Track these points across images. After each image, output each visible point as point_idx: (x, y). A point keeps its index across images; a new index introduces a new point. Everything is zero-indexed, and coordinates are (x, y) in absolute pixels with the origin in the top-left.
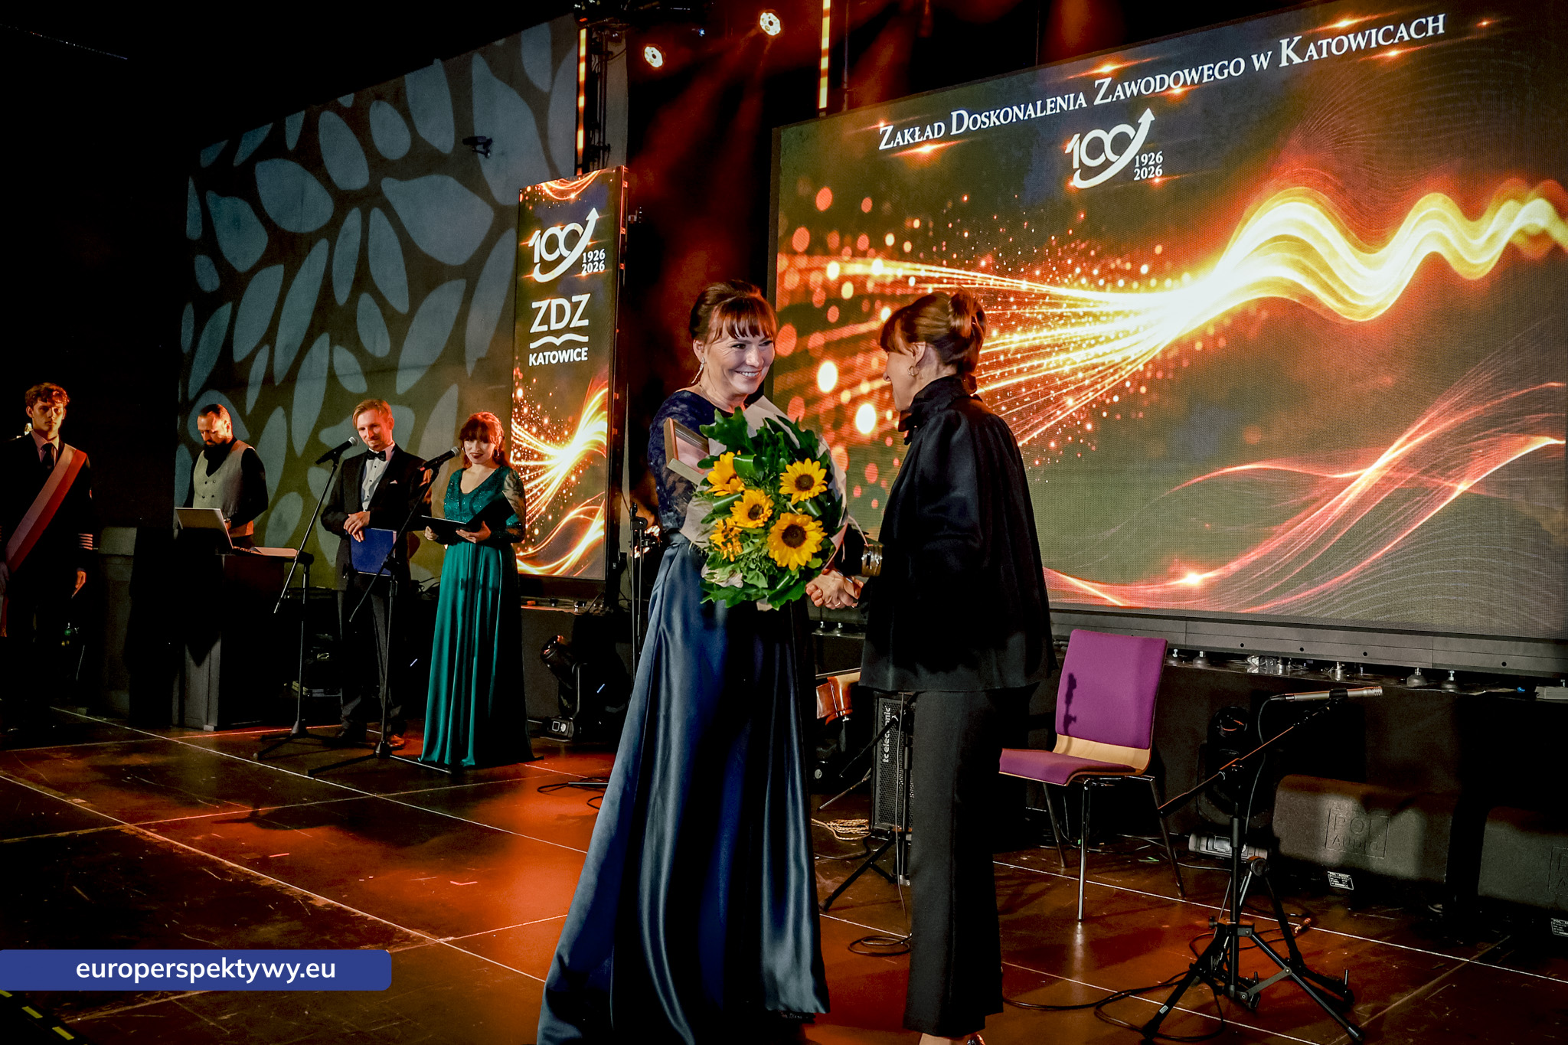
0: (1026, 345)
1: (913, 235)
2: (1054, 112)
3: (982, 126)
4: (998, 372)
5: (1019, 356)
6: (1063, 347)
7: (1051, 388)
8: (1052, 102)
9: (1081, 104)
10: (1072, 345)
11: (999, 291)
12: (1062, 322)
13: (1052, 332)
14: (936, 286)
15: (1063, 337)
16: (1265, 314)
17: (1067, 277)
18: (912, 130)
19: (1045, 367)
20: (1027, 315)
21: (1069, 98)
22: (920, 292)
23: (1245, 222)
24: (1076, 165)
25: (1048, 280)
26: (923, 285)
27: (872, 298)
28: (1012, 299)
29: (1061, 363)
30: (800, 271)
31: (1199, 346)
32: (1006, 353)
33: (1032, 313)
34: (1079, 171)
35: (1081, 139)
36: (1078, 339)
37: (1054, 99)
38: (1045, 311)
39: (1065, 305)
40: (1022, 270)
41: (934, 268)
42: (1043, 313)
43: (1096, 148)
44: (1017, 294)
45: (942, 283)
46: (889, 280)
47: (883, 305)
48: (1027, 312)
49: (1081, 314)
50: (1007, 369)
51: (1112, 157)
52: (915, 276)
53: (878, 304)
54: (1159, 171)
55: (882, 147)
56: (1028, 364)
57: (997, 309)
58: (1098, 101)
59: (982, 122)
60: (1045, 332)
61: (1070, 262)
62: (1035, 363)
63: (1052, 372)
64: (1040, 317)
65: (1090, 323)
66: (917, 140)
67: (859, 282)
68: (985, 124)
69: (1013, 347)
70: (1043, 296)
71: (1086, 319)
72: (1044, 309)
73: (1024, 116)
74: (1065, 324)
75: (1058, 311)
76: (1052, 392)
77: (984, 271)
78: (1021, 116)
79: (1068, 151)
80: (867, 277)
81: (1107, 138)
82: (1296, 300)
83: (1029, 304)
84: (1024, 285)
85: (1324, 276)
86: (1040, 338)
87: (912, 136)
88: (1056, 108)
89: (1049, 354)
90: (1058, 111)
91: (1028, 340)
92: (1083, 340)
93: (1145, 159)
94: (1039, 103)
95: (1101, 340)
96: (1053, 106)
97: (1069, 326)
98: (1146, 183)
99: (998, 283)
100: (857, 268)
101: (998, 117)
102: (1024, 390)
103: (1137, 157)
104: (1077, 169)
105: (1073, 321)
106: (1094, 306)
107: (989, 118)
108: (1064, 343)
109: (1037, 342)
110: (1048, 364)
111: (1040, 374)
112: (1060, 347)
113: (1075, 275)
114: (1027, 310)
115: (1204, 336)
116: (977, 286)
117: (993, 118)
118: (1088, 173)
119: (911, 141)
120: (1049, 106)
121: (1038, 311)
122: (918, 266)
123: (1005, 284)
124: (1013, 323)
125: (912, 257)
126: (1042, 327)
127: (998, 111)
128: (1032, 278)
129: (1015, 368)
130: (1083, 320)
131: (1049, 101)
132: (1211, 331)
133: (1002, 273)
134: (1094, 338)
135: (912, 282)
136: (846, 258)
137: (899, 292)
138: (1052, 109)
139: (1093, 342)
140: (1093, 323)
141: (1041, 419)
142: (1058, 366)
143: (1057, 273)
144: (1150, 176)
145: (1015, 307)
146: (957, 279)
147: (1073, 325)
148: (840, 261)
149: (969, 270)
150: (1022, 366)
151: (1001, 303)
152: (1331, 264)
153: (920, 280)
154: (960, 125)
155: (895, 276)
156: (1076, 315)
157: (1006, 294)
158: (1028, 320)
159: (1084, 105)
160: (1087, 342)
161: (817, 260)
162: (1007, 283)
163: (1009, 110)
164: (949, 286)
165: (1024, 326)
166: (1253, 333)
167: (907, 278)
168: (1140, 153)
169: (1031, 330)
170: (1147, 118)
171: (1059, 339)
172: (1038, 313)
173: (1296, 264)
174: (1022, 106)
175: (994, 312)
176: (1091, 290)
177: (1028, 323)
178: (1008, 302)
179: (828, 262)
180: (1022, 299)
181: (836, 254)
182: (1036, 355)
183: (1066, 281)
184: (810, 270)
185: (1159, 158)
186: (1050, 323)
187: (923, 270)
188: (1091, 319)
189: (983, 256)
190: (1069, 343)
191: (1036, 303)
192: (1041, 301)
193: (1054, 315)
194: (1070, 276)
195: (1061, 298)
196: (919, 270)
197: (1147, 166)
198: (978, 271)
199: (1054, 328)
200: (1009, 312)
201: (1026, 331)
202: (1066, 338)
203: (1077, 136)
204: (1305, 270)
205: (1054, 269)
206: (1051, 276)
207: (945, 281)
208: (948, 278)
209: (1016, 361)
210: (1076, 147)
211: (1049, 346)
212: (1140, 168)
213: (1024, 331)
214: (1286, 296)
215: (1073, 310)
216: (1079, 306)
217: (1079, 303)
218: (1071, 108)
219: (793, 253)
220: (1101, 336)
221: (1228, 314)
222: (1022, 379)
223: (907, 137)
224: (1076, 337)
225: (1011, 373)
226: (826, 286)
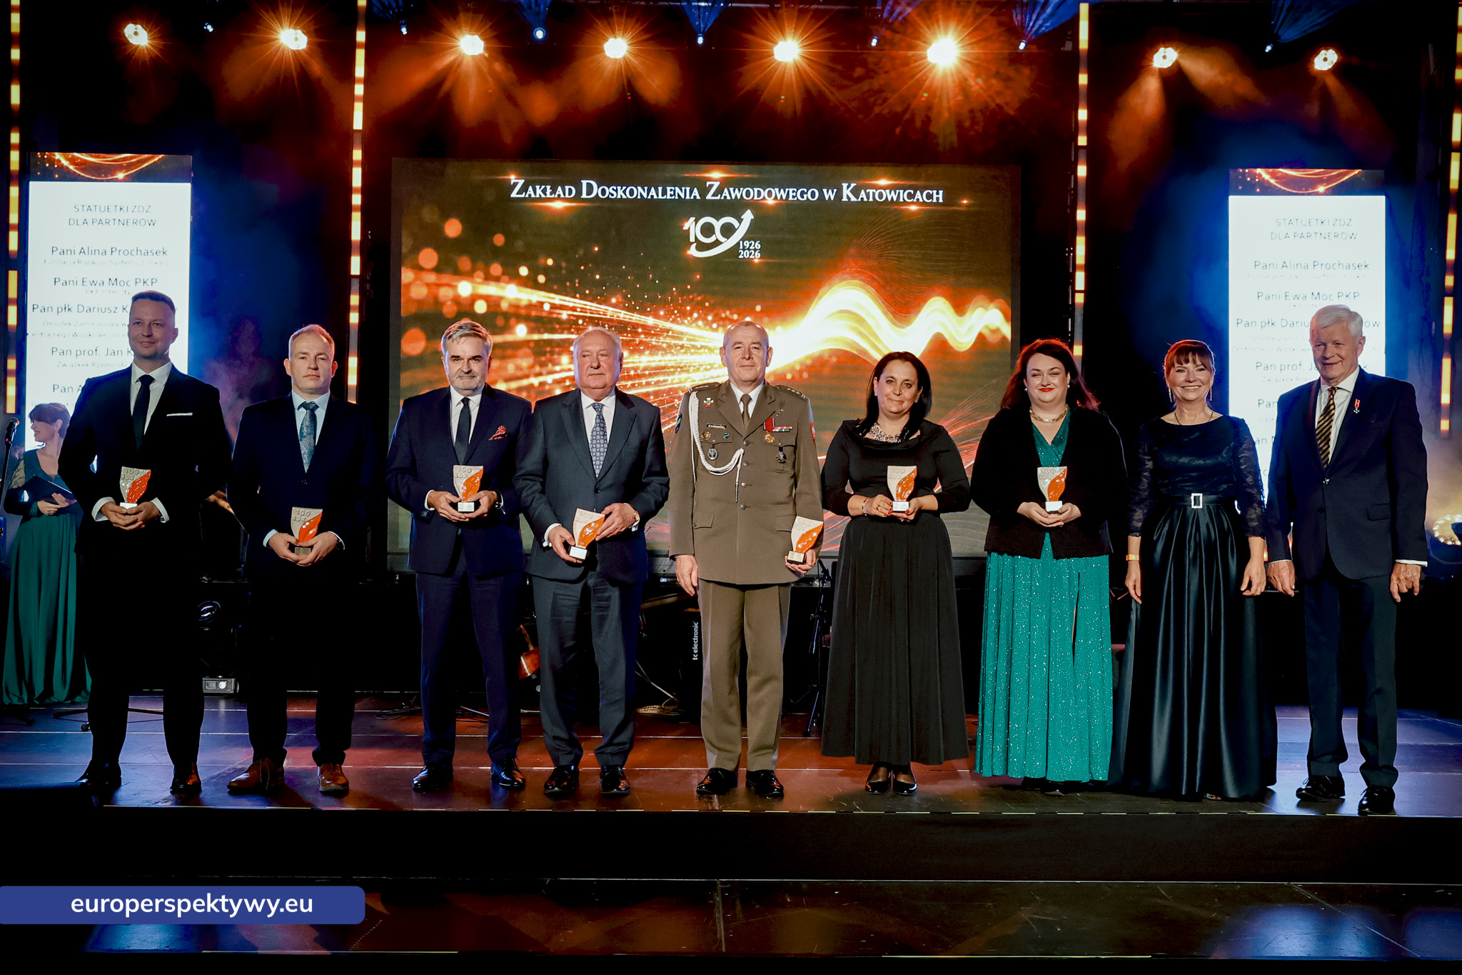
0: (653, 365)
1: (546, 271)
2: (673, 197)
3: (610, 196)
4: (629, 383)
5: (647, 372)
6: (685, 369)
7: (675, 398)
8: (671, 190)
9: (695, 197)
10: (692, 368)
11: (629, 323)
12: (683, 351)
13: (675, 357)
14: (570, 312)
15: (685, 361)
16: (834, 359)
17: (686, 319)
18: (543, 187)
19: (669, 382)
20: (654, 343)
21: (685, 190)
22: (555, 316)
23: (820, 298)
24: (692, 239)
25: (671, 319)
26: (558, 311)
27: (506, 316)
28: (640, 330)
29: (683, 380)
30: (428, 285)
31: (789, 376)
32: (635, 369)
33: (658, 342)
34: (695, 244)
35: (696, 221)
36: (697, 364)
37: (673, 188)
38: (668, 341)
39: (685, 339)
40: (649, 309)
41: (568, 298)
42: (667, 343)
43: (708, 230)
44: (644, 326)
45: (576, 311)
46: (524, 303)
47: (518, 322)
48: (654, 341)
49: (699, 346)
50: (637, 381)
51: (721, 239)
52: (550, 303)
53: (513, 321)
54: (758, 255)
55: (514, 195)
56: (656, 379)
57: (627, 336)
58: (709, 197)
59: (610, 193)
60: (669, 357)
61: (688, 308)
62: (661, 378)
63: (676, 386)
64: (664, 345)
65: (706, 353)
66: (548, 196)
67: (493, 302)
68: (612, 195)
69: (642, 366)
70: (668, 331)
71: (702, 350)
72: (668, 340)
73: (648, 196)
74: (686, 353)
75: (680, 343)
76: (676, 400)
77: (614, 306)
78: (645, 195)
79: (686, 228)
80: (501, 298)
81: (718, 225)
82: (855, 352)
83: (654, 335)
84: (650, 321)
85: (872, 339)
86: (665, 361)
87: (544, 191)
88: (674, 194)
89: (673, 373)
90: (677, 197)
91: (654, 361)
92: (701, 365)
93: (747, 244)
94: (660, 189)
95: (715, 366)
96: (672, 193)
97: (689, 354)
98: (748, 262)
99: (627, 317)
100: (491, 289)
101: (624, 192)
102: (652, 397)
103: (741, 242)
104: (693, 243)
105: (692, 351)
106: (709, 342)
107: (616, 191)
108: (686, 366)
109: (663, 364)
110: (672, 380)
111: (666, 387)
112: (682, 369)
113: (693, 319)
114: (653, 340)
115: (792, 370)
116: (608, 317)
117: (620, 192)
118: (702, 247)
119: (543, 196)
120: (669, 193)
121: (662, 341)
122: (552, 295)
123: (634, 318)
124: (642, 348)
125: (544, 288)
126: (666, 353)
127: (624, 188)
128: (657, 316)
129: (644, 381)
130: (700, 351)
131: (668, 189)
132: (798, 367)
133: (631, 309)
134: (710, 364)
135: (547, 307)
136: (479, 280)
137: (534, 313)
138: (671, 195)
139: (709, 367)
140: (708, 354)
141: (667, 419)
142: (681, 382)
143: (678, 315)
144: (751, 257)
145: (643, 336)
146: (590, 310)
147: (692, 354)
148: (473, 282)
149: (601, 304)
150: (650, 380)
151: (630, 332)
152: (877, 332)
153: (553, 306)
154: (589, 192)
155: (530, 301)
156: (694, 347)
157: (635, 326)
158: (654, 347)
159: (698, 197)
160: (704, 367)
161: (446, 278)
162: (635, 318)
163: (634, 188)
164: (582, 314)
165: (651, 352)
166: (826, 371)
167: (542, 303)
168: (743, 239)
169: (657, 354)
170: (748, 216)
171: (681, 363)
172: (663, 343)
173: (855, 329)
174: (646, 188)
175: (624, 338)
176: (707, 330)
177: (654, 349)
178: (638, 332)
179: (459, 281)
180: (647, 330)
181: (469, 275)
182: (662, 373)
183: (686, 321)
184: (439, 285)
185: (758, 246)
186: (673, 351)
187: (558, 299)
188: (706, 351)
189: (613, 295)
190: (690, 367)
191: (660, 335)
192: (665, 334)
193: (676, 346)
194: (689, 318)
195: (682, 333)
196: (553, 298)
197: (749, 249)
198: (609, 306)
199: (677, 354)
200: (637, 339)
201: (652, 355)
202: (687, 363)
203: (692, 219)
204: (861, 334)
205: (676, 312)
206: (673, 317)
207: (579, 310)
208: (582, 308)
209: (644, 376)
210: (692, 227)
211: (672, 367)
212: (744, 250)
213: (651, 354)
214: (848, 349)
215: (692, 343)
216: (697, 341)
217: (697, 338)
218: (688, 197)
219: (419, 268)
220: (715, 364)
221: (808, 357)
222: (650, 389)
223: (539, 191)
224: (695, 362)
225: (640, 385)
226: (457, 300)
